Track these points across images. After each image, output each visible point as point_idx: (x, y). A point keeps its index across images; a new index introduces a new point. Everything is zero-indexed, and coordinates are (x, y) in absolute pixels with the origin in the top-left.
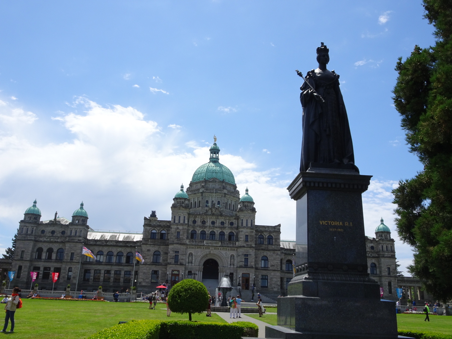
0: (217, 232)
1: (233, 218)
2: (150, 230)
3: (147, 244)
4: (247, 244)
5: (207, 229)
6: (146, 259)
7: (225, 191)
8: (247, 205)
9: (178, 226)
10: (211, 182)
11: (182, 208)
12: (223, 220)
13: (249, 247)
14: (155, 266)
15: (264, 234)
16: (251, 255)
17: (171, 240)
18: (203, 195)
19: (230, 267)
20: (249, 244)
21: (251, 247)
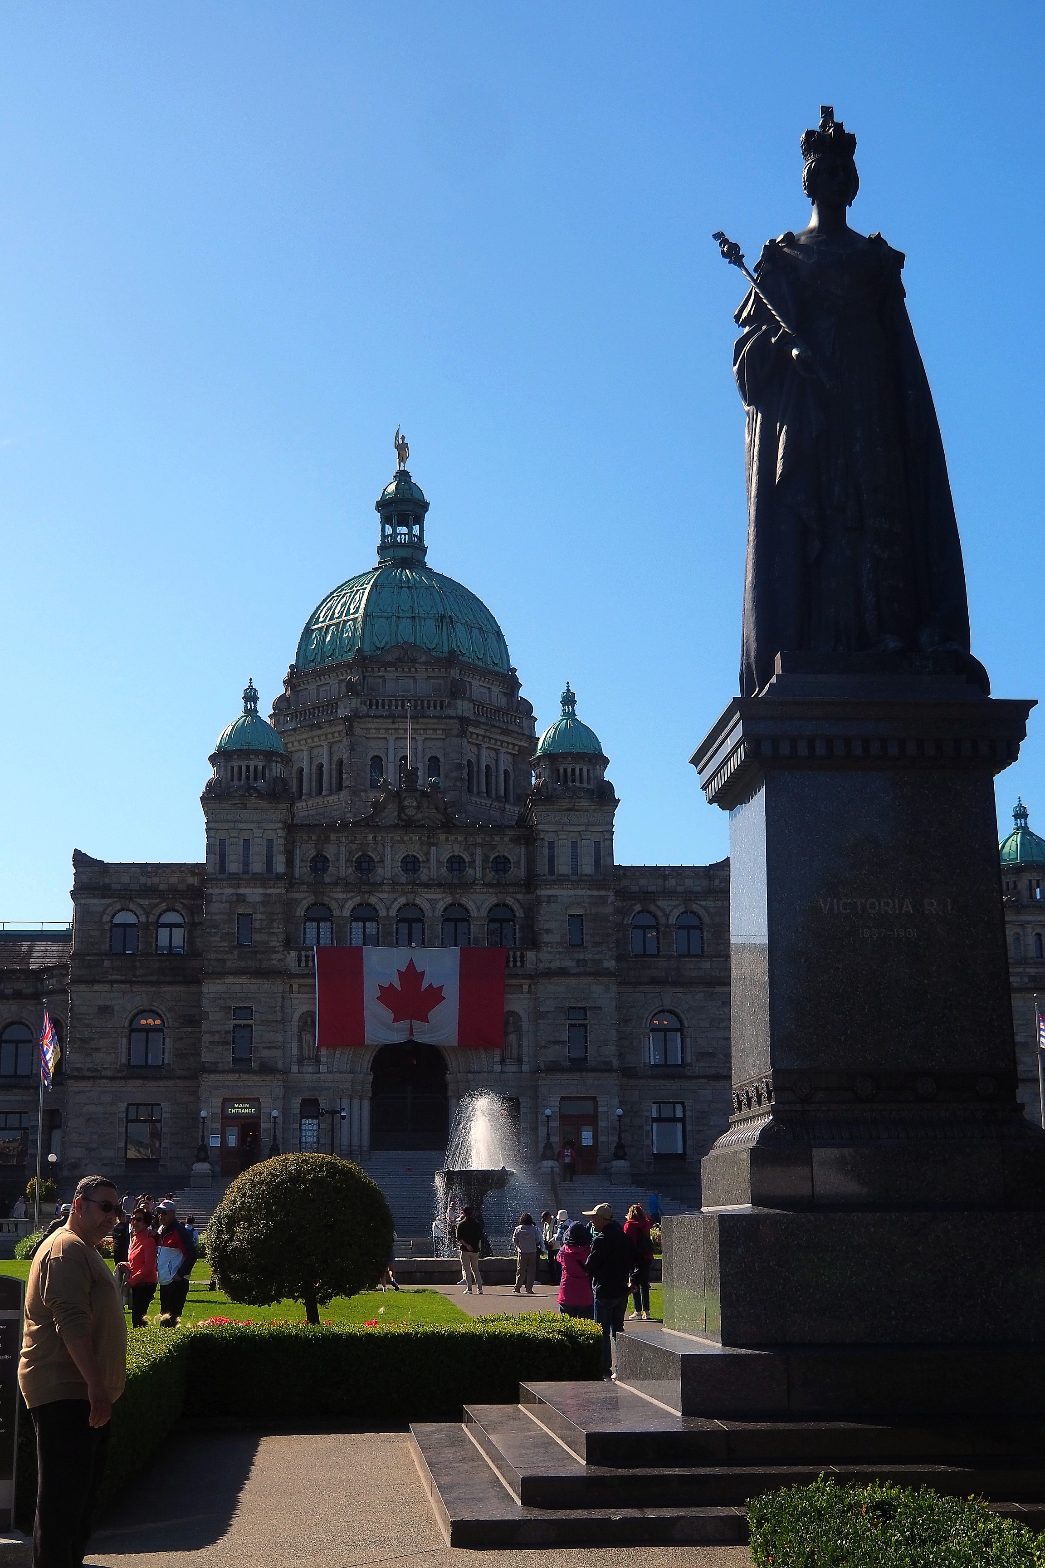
0: (433, 909)
1: (506, 839)
2: (103, 912)
3: (93, 982)
4: (578, 961)
5: (384, 896)
6: (97, 1050)
7: (464, 707)
8: (569, 771)
9: (239, 887)
10: (391, 664)
11: (253, 800)
12: (456, 847)
13: (590, 974)
14: (138, 1082)
15: (659, 907)
16: (600, 1008)
17: (213, 956)
18: (358, 731)
19: (502, 1072)
20: (590, 956)
21: (598, 973)
